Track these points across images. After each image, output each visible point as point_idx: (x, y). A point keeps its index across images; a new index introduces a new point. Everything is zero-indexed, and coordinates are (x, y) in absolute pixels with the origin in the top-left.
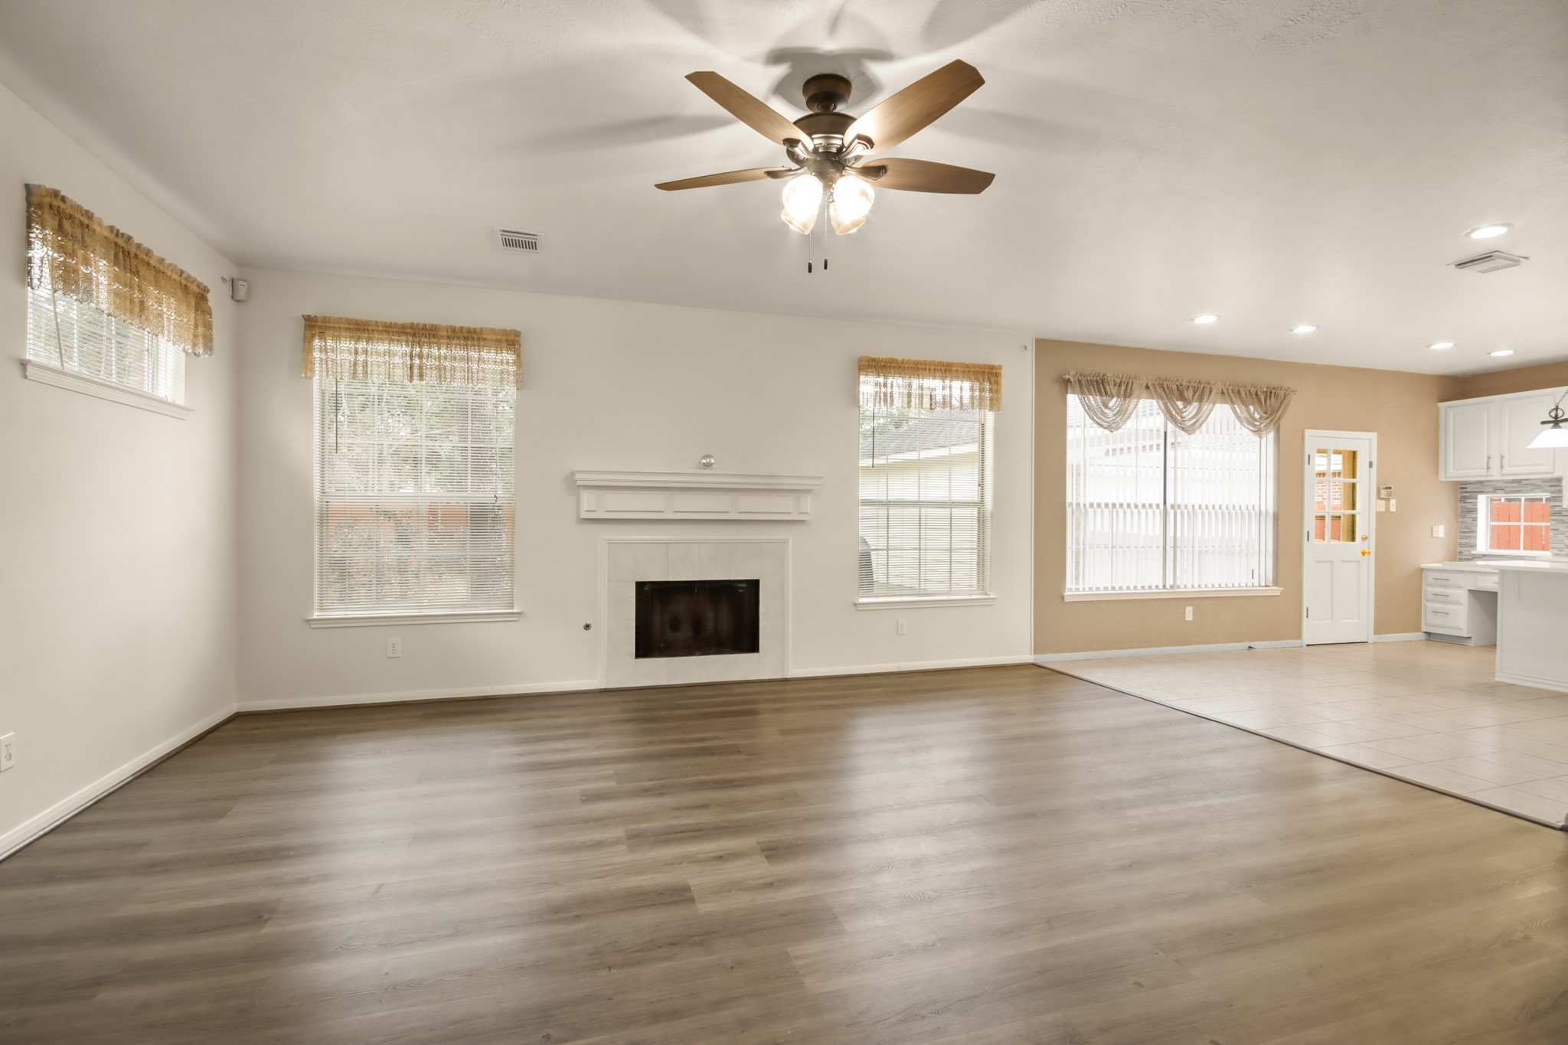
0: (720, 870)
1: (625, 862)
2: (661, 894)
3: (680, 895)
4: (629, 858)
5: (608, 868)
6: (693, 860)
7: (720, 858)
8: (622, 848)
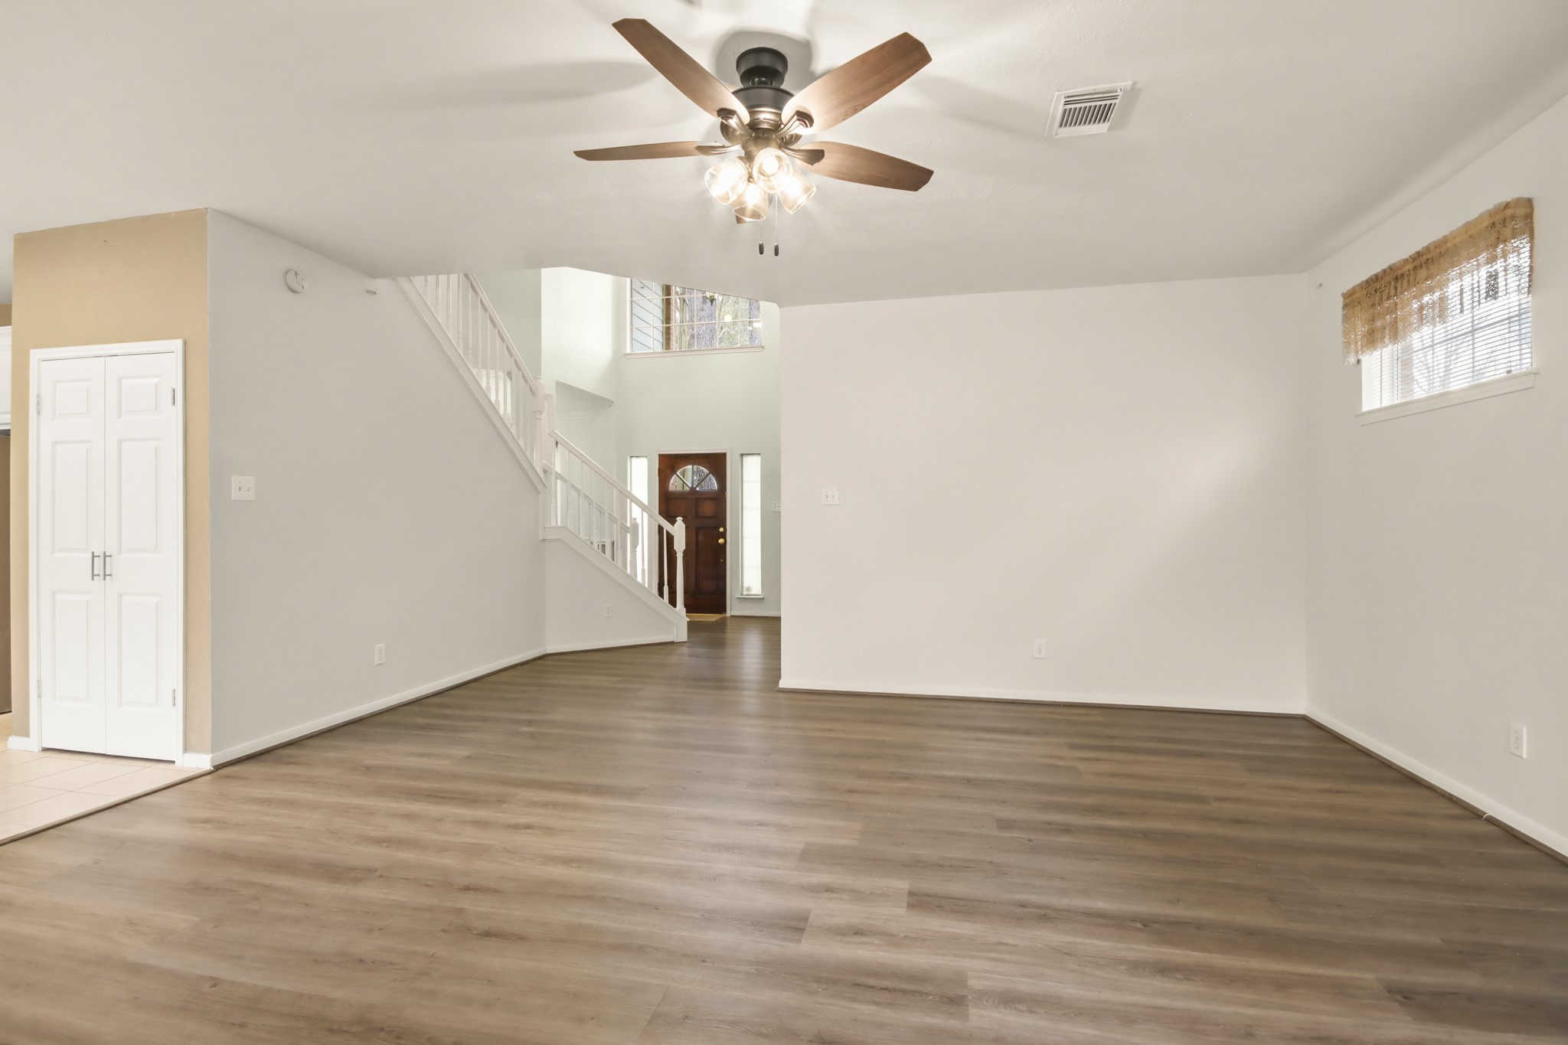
0: (867, 918)
1: (973, 957)
2: (939, 907)
3: (919, 902)
4: (967, 964)
5: (993, 955)
6: (890, 939)
7: (858, 932)
8: (976, 983)
